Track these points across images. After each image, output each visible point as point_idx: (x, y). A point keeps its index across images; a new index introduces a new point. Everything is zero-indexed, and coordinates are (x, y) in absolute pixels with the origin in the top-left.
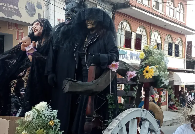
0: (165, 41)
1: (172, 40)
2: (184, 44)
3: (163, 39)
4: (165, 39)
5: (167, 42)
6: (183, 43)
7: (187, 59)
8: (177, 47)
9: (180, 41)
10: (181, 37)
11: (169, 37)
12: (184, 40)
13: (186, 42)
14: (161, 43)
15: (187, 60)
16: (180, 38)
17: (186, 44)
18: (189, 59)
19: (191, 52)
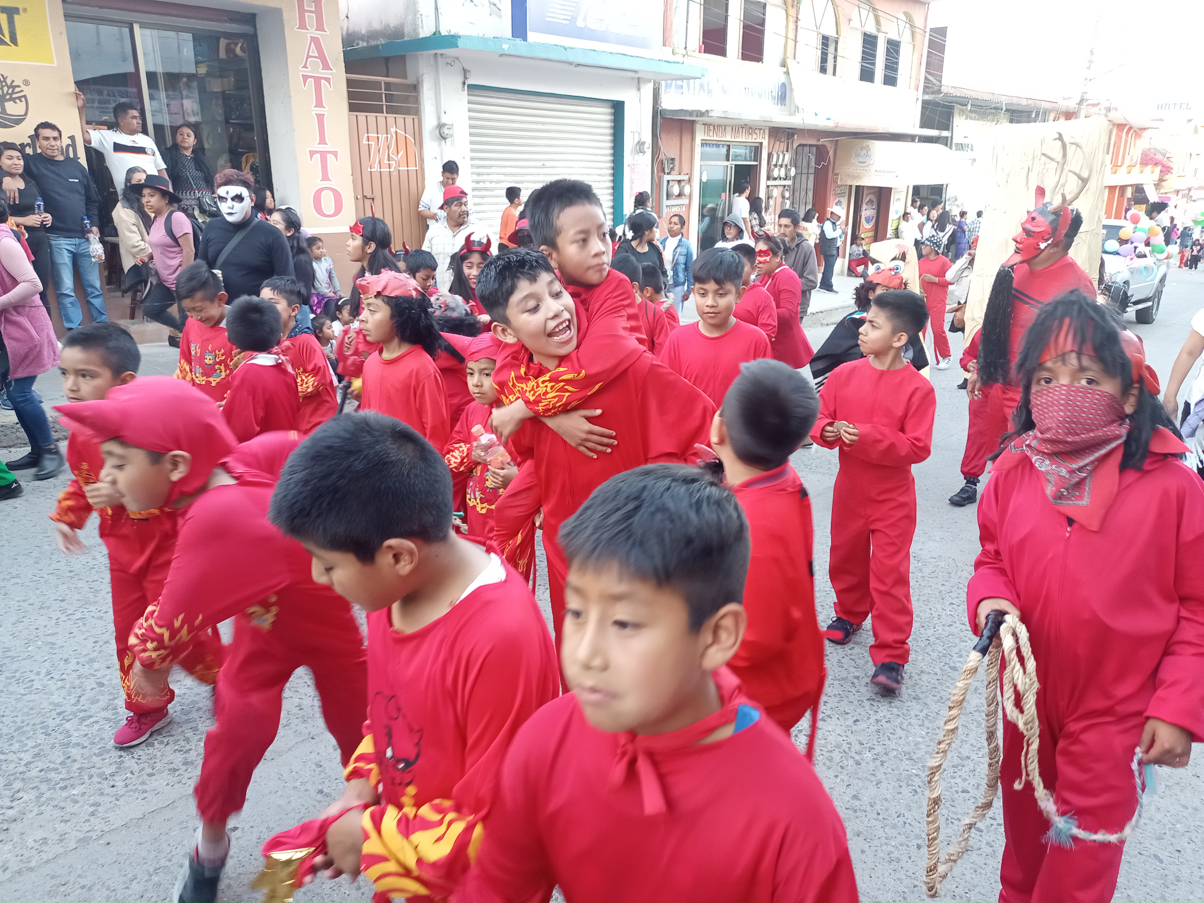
0: (851, 28)
1: (878, 22)
2: (918, 37)
3: (843, 21)
4: (850, 20)
5: (856, 29)
6: (917, 30)
7: (925, 92)
8: (893, 47)
9: (907, 25)
10: (909, 11)
11: (868, 8)
12: (919, 22)
13: (928, 30)
14: (837, 33)
15: (927, 97)
16: (906, 14)
17: (927, 35)
18: (933, 93)
19: (941, 68)
